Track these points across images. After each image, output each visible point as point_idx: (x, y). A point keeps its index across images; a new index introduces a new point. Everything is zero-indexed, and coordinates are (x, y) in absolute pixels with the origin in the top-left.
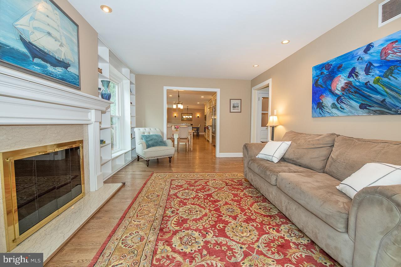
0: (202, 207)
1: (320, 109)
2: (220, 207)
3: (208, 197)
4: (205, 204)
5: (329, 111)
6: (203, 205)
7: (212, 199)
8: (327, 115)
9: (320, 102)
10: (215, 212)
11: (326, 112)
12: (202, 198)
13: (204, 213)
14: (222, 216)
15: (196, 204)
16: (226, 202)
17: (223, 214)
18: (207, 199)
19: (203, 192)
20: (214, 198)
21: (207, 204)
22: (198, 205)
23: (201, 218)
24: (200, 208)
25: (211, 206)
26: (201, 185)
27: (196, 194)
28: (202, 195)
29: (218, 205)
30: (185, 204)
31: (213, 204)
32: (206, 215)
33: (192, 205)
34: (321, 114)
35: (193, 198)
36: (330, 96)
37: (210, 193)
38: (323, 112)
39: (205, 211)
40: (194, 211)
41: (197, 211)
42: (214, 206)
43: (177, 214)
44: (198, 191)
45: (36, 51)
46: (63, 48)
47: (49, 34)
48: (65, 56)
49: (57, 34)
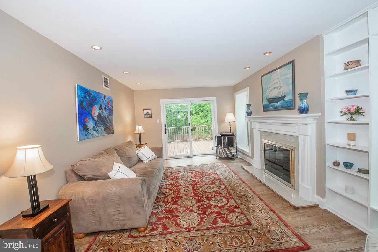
0: (204, 191)
1: (86, 131)
2: (192, 192)
3: (200, 199)
4: (202, 194)
5: (92, 133)
6: (204, 192)
7: (197, 198)
8: (91, 136)
9: (85, 125)
10: (196, 189)
11: (90, 134)
12: (204, 198)
13: (202, 188)
14: (192, 187)
15: (208, 193)
16: (186, 196)
17: (191, 188)
18: (201, 197)
19: (204, 204)
20: (195, 198)
21: (201, 193)
22: (207, 192)
23: (204, 185)
24: (205, 190)
25: (198, 192)
26: (207, 216)
27: (210, 202)
28: (205, 200)
29: (193, 193)
30: (216, 192)
31: (197, 194)
32: (201, 187)
33: (211, 192)
34: (87, 136)
35: (211, 197)
36: (92, 120)
37: (197, 204)
38: (88, 134)
39: (202, 189)
40: (208, 188)
41: (207, 188)
42: (196, 192)
43: (218, 186)
44: (209, 205)
45: (271, 101)
46: (281, 89)
47: (275, 88)
48: (282, 93)
49: (278, 85)
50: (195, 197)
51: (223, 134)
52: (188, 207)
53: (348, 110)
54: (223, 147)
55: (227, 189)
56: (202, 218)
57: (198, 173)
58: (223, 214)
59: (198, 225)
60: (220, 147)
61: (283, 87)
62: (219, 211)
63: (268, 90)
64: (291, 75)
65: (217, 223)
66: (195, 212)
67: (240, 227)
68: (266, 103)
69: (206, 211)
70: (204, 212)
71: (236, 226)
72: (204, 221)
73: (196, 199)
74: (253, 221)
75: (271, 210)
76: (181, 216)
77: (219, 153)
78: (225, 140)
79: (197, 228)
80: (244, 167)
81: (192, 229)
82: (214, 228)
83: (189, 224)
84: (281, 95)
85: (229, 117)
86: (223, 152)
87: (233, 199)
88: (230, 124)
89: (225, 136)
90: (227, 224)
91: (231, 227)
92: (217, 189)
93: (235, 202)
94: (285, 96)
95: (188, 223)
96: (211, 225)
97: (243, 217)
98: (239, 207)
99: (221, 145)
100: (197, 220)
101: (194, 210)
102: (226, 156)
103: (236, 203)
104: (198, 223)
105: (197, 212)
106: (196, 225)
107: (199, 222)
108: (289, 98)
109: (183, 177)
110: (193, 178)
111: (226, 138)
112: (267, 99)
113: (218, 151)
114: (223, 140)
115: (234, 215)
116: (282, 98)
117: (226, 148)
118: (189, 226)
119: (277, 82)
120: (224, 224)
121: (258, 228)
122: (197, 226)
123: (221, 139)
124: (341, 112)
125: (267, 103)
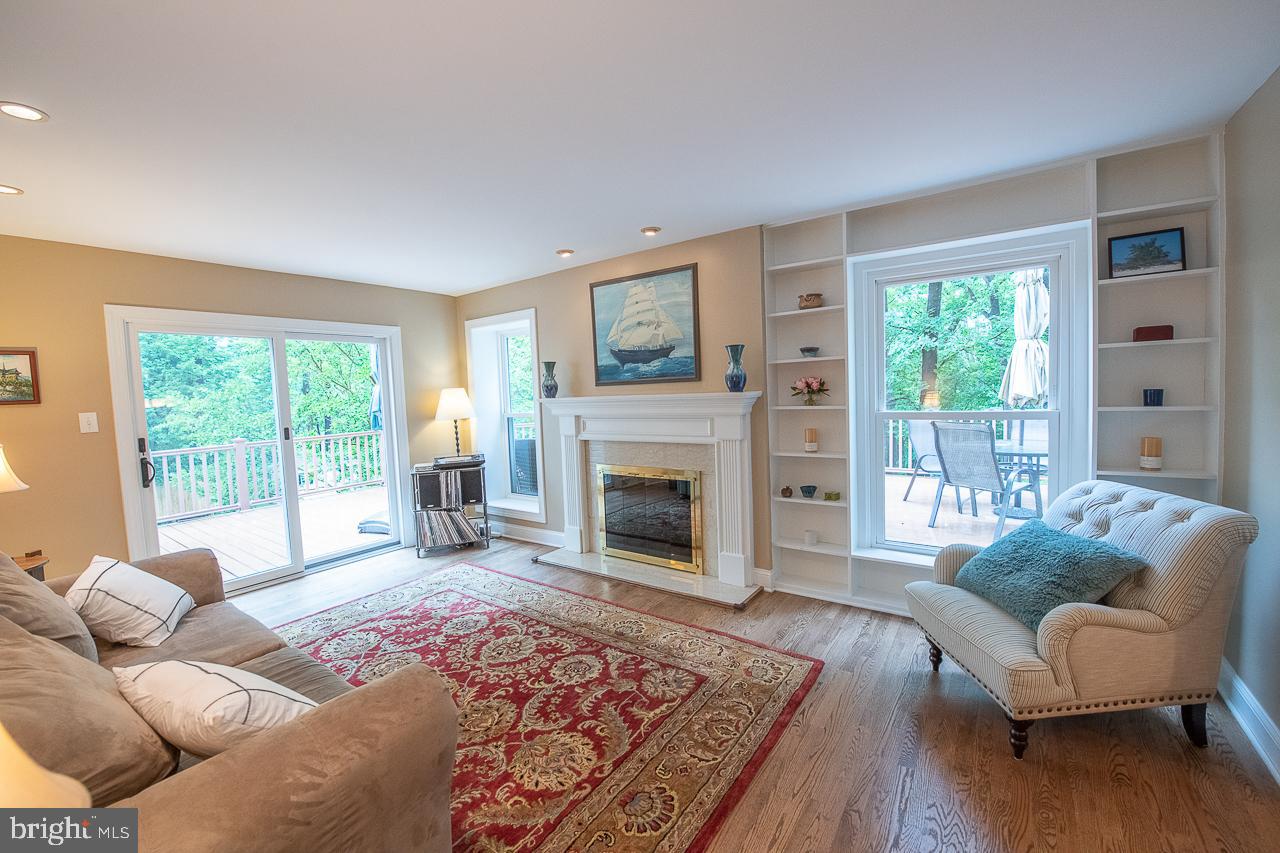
0: (500, 665)
2: (461, 686)
3: (516, 689)
4: (502, 674)
6: (504, 668)
7: (501, 693)
10: (463, 670)
12: (528, 682)
13: (483, 658)
15: (520, 662)
18: (514, 686)
19: (547, 697)
21: (498, 676)
23: (478, 649)
24: (501, 660)
25: (484, 677)
26: (594, 718)
27: (558, 683)
28: (537, 686)
30: (541, 651)
31: (485, 682)
32: (476, 658)
33: (524, 656)
35: (545, 670)
37: (527, 707)
39: (485, 662)
40: (505, 651)
41: (500, 654)
42: (478, 680)
43: (528, 634)
44: (564, 691)
45: (624, 356)
46: (660, 329)
47: (639, 324)
48: (664, 338)
49: (650, 316)
50: (495, 694)
51: (442, 462)
52: (508, 734)
53: (808, 385)
54: (445, 510)
55: (561, 630)
56: (589, 733)
57: (405, 621)
58: (626, 692)
59: (601, 756)
60: (432, 513)
61: (665, 326)
62: (610, 692)
63: (615, 326)
64: (688, 299)
65: (642, 720)
66: (550, 732)
67: (695, 697)
68: (607, 360)
69: (578, 709)
70: (574, 716)
71: (685, 698)
72: (602, 734)
73: (498, 697)
74: (704, 671)
75: (710, 631)
76: (518, 769)
77: (429, 534)
78: (451, 483)
79: (608, 766)
80: (541, 558)
81: (597, 775)
82: (647, 734)
83: (571, 768)
84: (659, 343)
85: (451, 403)
86: (447, 529)
87: (605, 646)
88: (456, 428)
89: (452, 468)
90: (663, 707)
91: (679, 709)
92: (535, 642)
93: (621, 651)
94: (672, 348)
95: (566, 769)
96: (632, 734)
97: (677, 673)
98: (642, 658)
99: (438, 503)
100: (581, 747)
101: (539, 728)
102: (457, 540)
103: (628, 653)
104: (593, 749)
105: (556, 727)
106: (594, 759)
107: (591, 747)
108: (684, 352)
109: (358, 657)
110: (404, 643)
111: (455, 476)
112: (613, 352)
113: (427, 526)
114: (443, 486)
115: (653, 680)
116: (664, 352)
117: (457, 510)
118: (579, 774)
119: (648, 310)
120: (657, 711)
121: (725, 678)
122: (599, 758)
123: (439, 482)
124: (794, 389)
125: (614, 361)
